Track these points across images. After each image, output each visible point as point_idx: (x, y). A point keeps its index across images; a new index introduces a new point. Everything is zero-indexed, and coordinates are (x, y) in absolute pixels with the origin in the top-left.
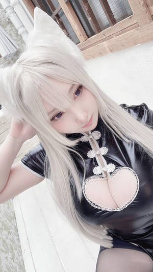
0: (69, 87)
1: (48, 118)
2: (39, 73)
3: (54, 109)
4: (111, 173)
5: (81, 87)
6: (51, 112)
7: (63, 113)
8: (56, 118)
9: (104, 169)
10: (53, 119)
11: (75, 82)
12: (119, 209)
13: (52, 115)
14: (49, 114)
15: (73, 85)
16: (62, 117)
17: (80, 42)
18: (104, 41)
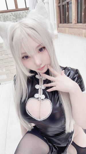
0: (37, 45)
1: (21, 56)
2: (25, 31)
3: (25, 53)
4: (42, 99)
5: (44, 48)
6: (23, 53)
7: (30, 57)
8: (25, 58)
9: (40, 96)
10: (23, 58)
11: (42, 44)
12: (39, 120)
13: (23, 55)
14: (22, 54)
15: (40, 45)
16: (28, 59)
17: (72, 23)
18: (84, 29)
